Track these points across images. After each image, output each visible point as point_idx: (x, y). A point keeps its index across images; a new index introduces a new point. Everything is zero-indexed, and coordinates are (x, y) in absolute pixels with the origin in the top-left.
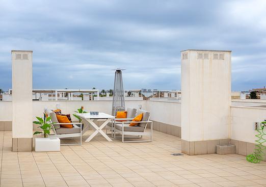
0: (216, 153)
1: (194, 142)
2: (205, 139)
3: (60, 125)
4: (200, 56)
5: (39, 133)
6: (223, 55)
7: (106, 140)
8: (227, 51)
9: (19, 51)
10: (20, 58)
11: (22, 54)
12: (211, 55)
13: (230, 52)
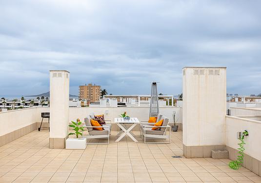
0: (211, 157)
1: (191, 147)
2: (201, 145)
3: (93, 128)
4: (196, 73)
5: (72, 134)
6: (219, 71)
7: (133, 141)
8: (222, 68)
9: (55, 71)
10: (56, 76)
11: (57, 73)
12: (206, 71)
13: (226, 68)
